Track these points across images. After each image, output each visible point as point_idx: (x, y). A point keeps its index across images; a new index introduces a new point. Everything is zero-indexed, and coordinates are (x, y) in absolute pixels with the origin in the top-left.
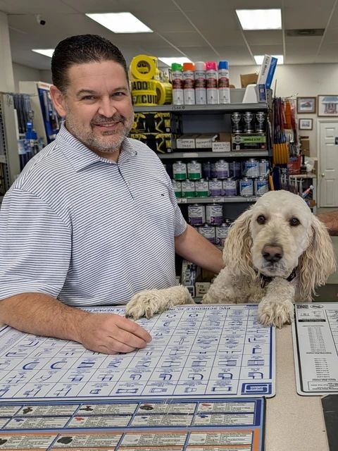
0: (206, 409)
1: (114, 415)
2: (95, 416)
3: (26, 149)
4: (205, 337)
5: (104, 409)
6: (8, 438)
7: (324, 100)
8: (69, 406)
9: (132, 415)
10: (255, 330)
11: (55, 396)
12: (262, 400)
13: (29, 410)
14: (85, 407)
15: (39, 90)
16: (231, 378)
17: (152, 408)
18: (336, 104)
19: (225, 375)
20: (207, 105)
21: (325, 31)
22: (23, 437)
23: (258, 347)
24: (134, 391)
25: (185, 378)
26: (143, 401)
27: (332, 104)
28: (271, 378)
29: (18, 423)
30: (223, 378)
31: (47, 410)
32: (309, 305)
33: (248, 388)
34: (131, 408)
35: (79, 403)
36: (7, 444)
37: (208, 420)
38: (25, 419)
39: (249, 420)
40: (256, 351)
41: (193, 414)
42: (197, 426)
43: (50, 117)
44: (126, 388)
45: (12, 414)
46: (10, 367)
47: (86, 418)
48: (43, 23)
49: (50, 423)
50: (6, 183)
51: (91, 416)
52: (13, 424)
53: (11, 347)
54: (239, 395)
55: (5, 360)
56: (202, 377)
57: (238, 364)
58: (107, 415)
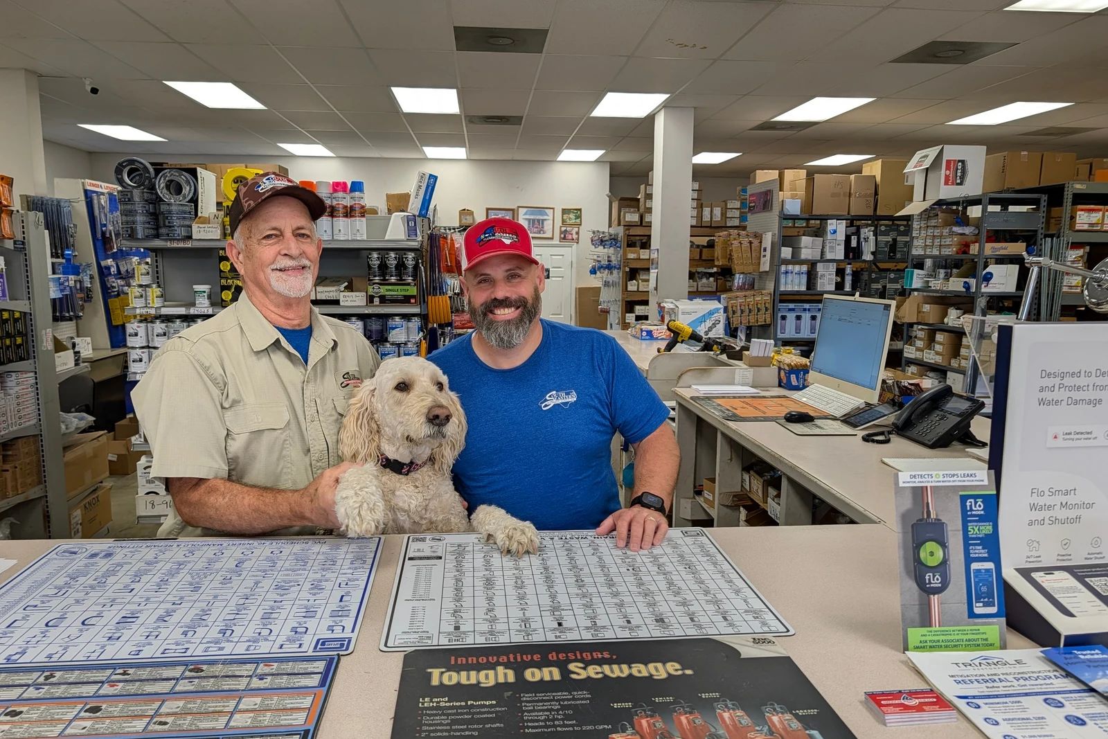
0: (267, 670)
1: (156, 680)
2: (131, 681)
3: (62, 291)
4: (285, 582)
5: (145, 673)
6: (24, 709)
7: (525, 214)
8: (101, 671)
9: (178, 679)
10: (351, 571)
11: (85, 659)
12: (336, 657)
13: (52, 676)
14: (121, 671)
15: (86, 191)
16: (306, 633)
17: (202, 671)
18: (543, 220)
19: (299, 630)
20: (333, 240)
21: (524, 120)
22: (43, 708)
23: (348, 594)
24: (184, 651)
25: (250, 633)
26: (193, 663)
27: (538, 220)
28: (353, 631)
29: (38, 691)
30: (296, 632)
31: (73, 676)
32: (428, 537)
33: (323, 644)
34: (177, 672)
35: (114, 667)
36: (23, 716)
37: (267, 682)
38: (46, 687)
39: (315, 680)
40: (344, 599)
41: (251, 676)
42: (252, 690)
43: (103, 233)
44: (174, 647)
45: (30, 682)
46: (29, 624)
47: (121, 685)
48: (94, 91)
49: (75, 691)
50: (30, 342)
51: (127, 681)
52: (31, 693)
53: (32, 597)
54: (310, 653)
55: (22, 615)
56: (271, 631)
57: (319, 615)
58: (148, 680)
